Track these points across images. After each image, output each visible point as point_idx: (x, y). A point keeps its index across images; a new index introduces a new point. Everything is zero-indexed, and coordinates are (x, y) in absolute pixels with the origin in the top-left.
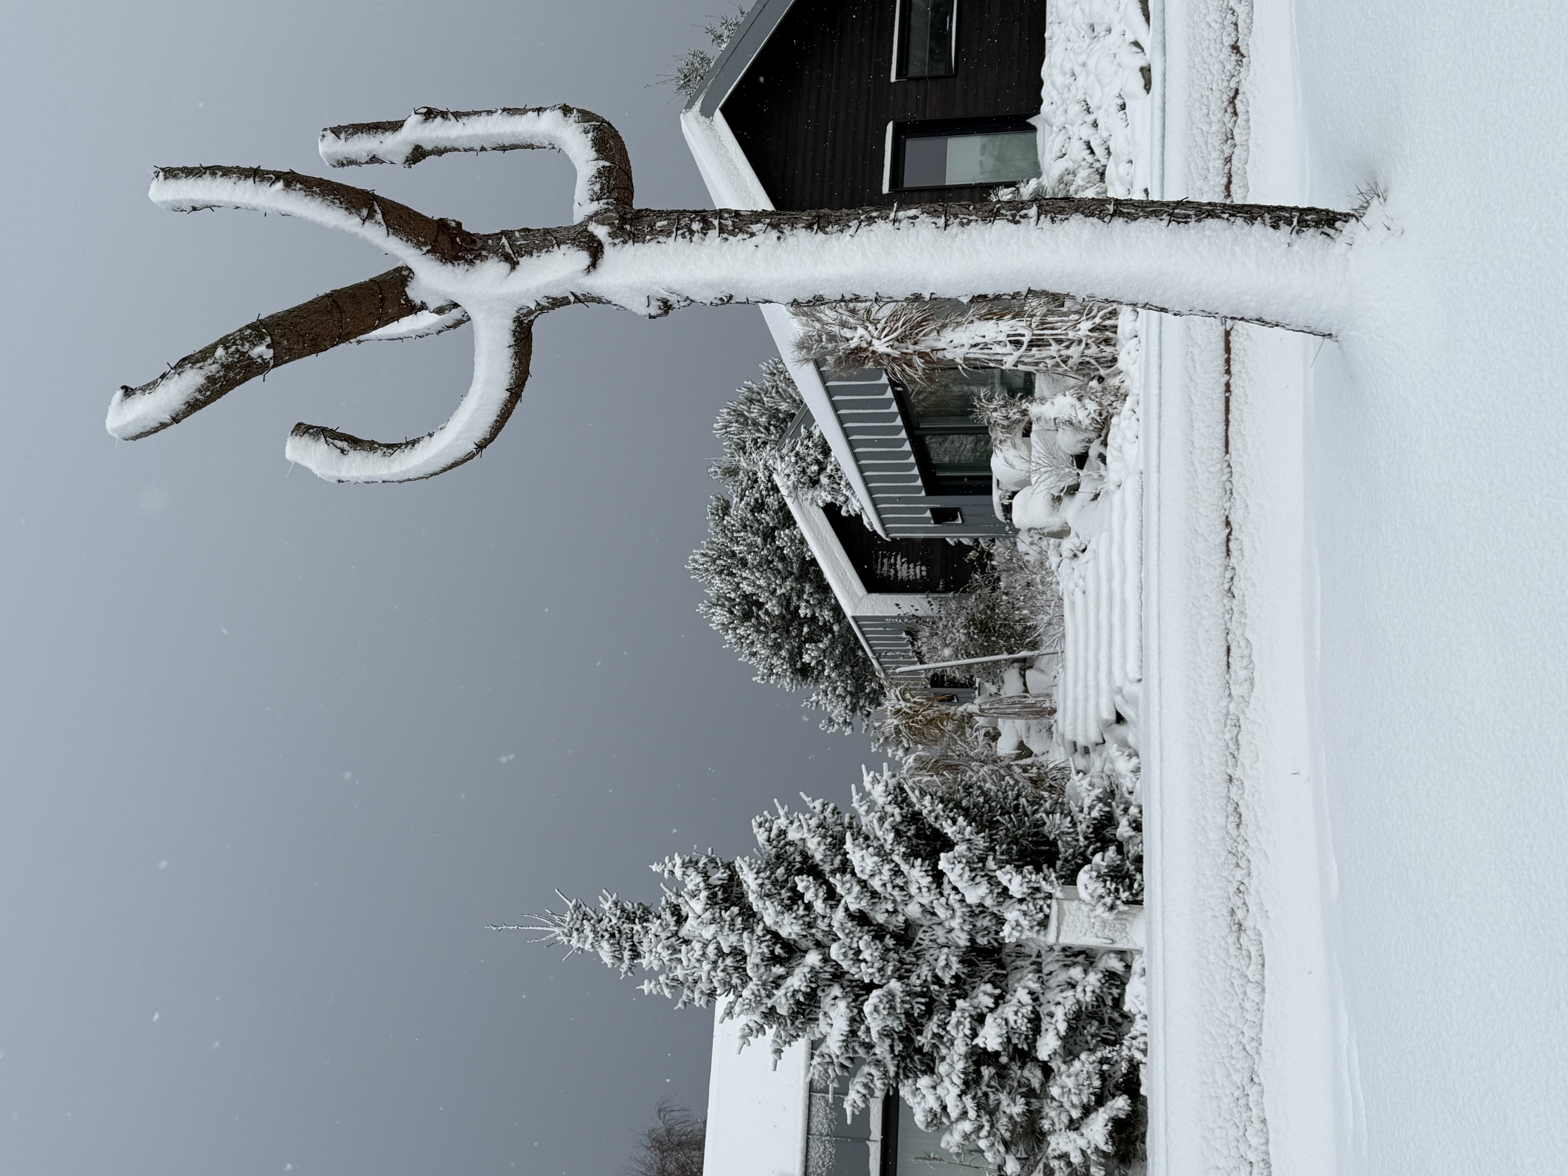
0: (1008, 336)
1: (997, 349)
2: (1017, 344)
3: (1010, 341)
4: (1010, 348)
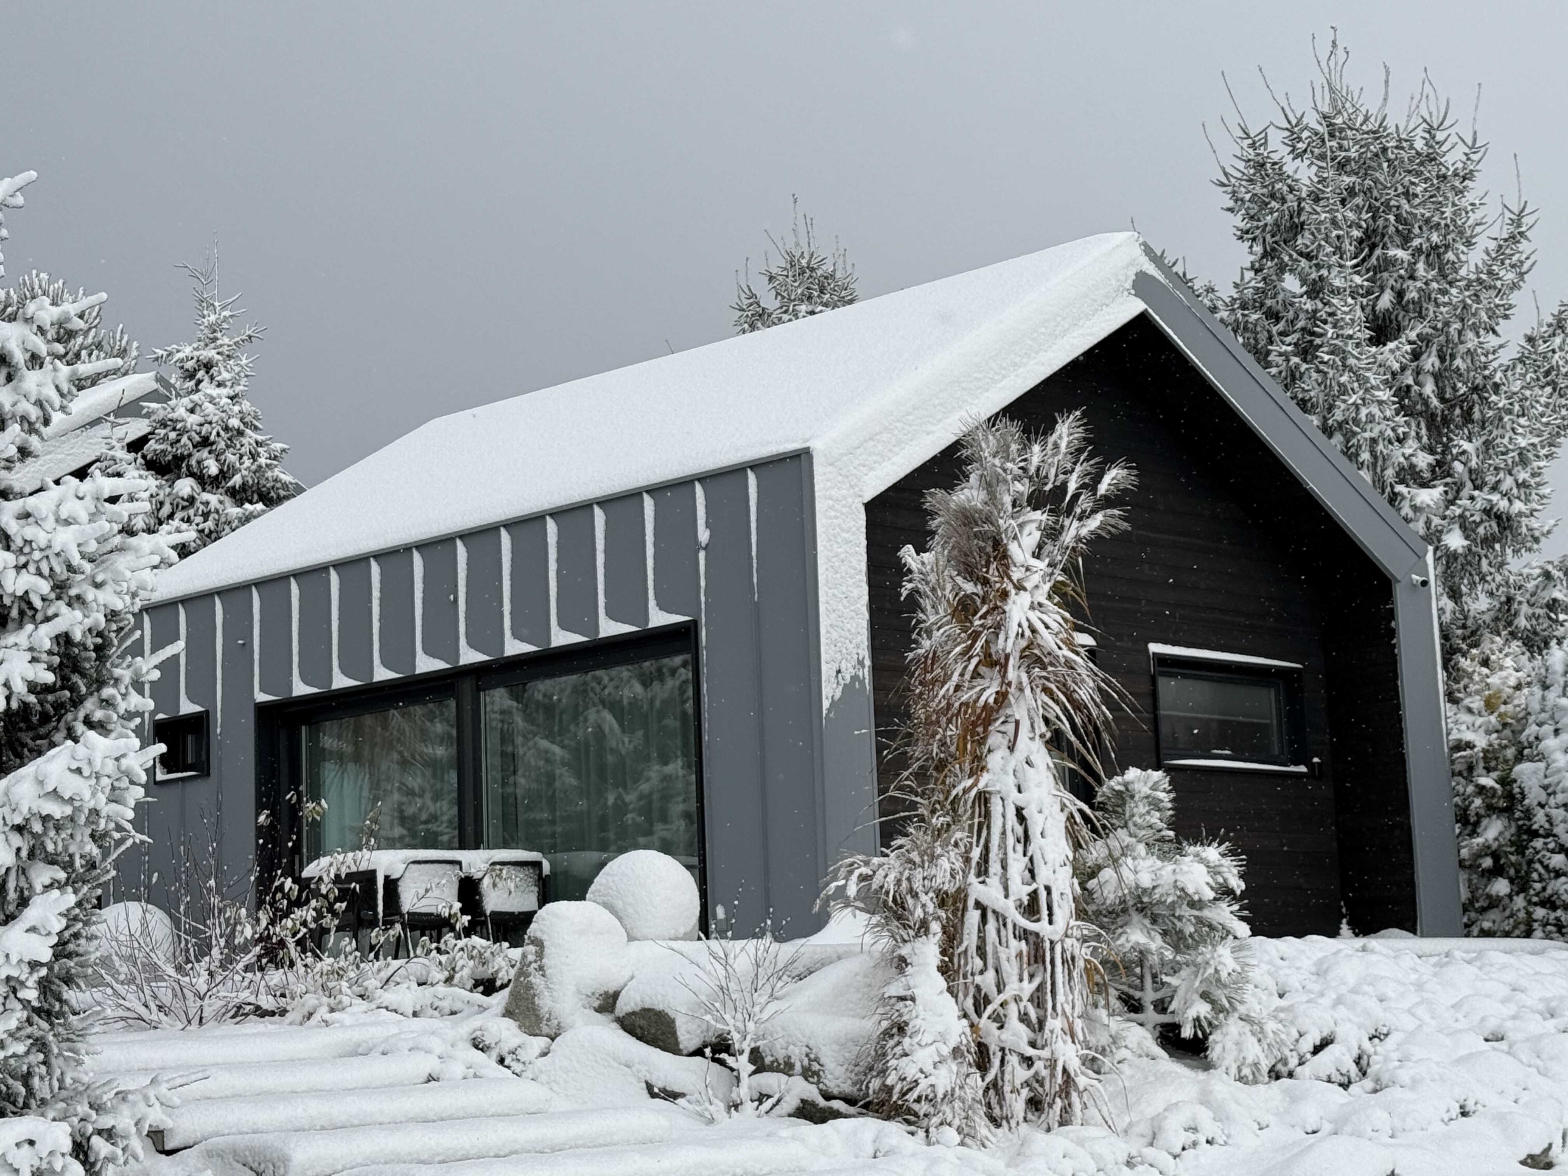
0: (1048, 889)
1: (1017, 865)
2: (1031, 909)
3: (1035, 892)
4: (1020, 891)
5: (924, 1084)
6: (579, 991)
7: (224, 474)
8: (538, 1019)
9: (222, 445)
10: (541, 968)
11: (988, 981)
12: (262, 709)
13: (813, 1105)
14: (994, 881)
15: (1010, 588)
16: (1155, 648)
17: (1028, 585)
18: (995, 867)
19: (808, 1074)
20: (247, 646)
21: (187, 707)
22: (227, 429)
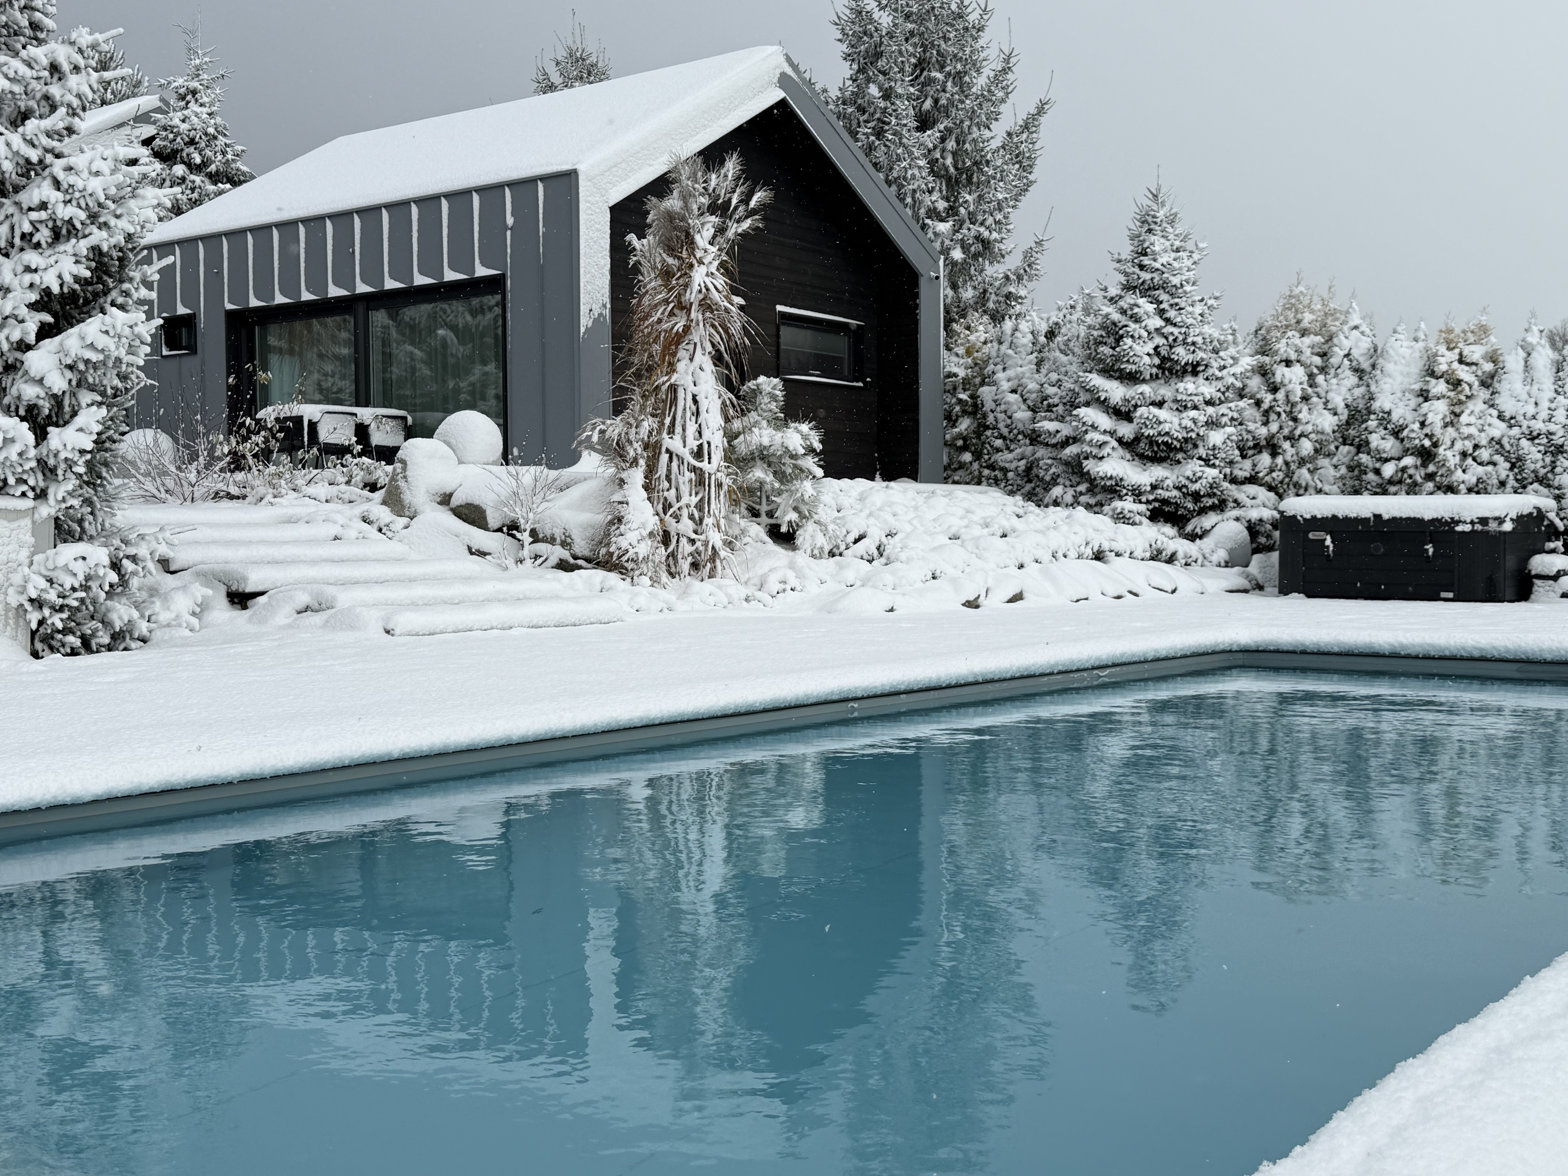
0: (709, 443)
1: (692, 428)
2: (698, 454)
3: (701, 444)
4: (693, 444)
5: (631, 552)
6: (428, 492)
7: (205, 164)
8: (403, 507)
9: (203, 145)
10: (405, 477)
11: (671, 495)
12: (229, 314)
13: (567, 562)
14: (678, 437)
15: (695, 262)
16: (780, 308)
17: (706, 261)
18: (678, 429)
19: (564, 544)
20: (220, 273)
21: (182, 310)
22: (206, 134)
